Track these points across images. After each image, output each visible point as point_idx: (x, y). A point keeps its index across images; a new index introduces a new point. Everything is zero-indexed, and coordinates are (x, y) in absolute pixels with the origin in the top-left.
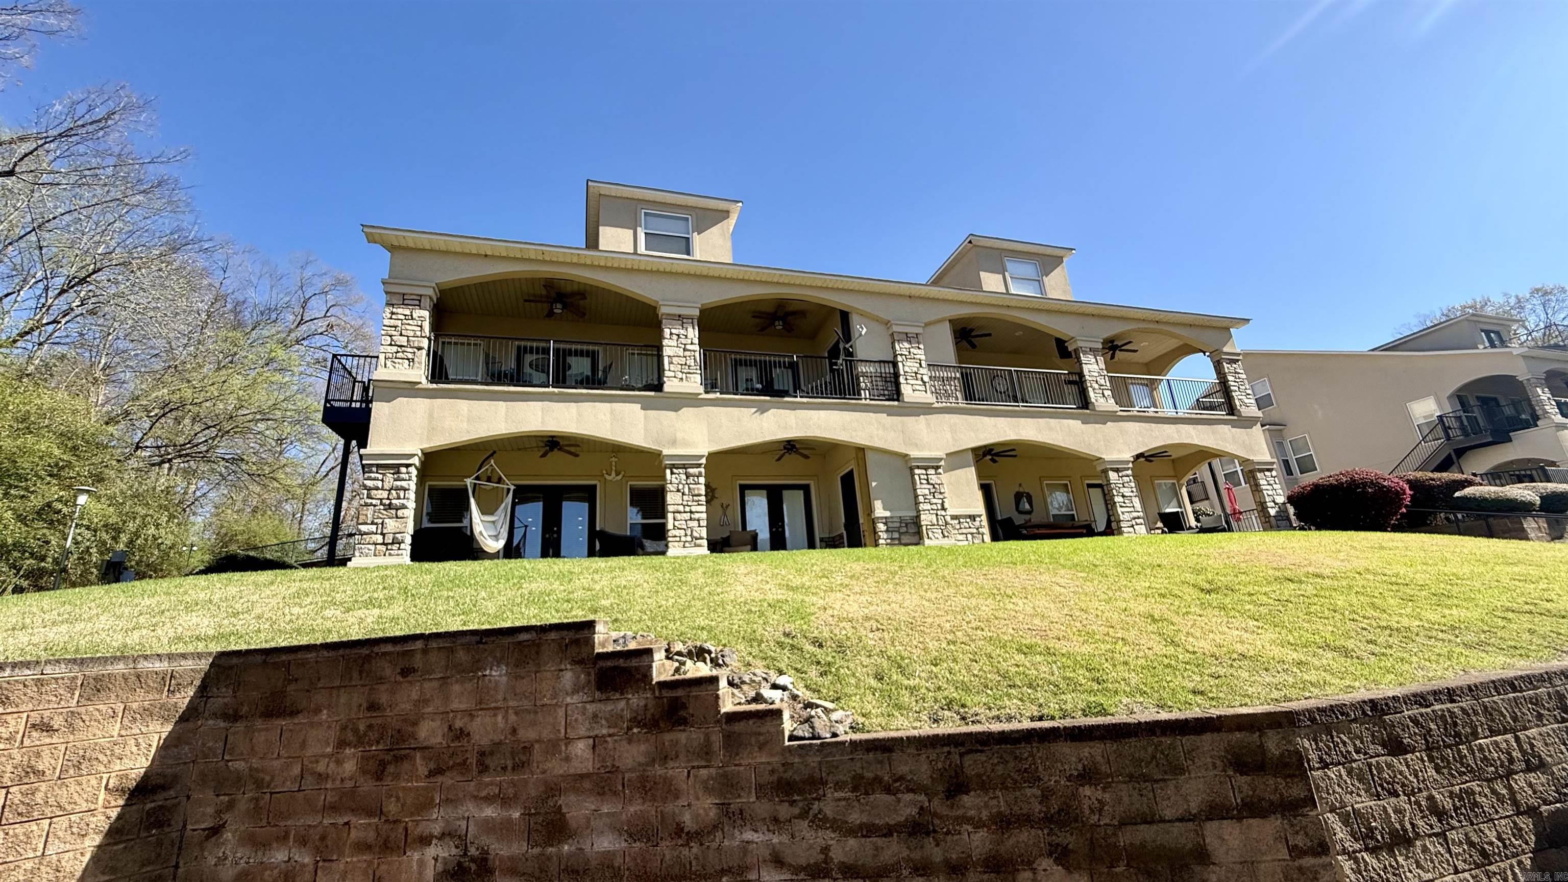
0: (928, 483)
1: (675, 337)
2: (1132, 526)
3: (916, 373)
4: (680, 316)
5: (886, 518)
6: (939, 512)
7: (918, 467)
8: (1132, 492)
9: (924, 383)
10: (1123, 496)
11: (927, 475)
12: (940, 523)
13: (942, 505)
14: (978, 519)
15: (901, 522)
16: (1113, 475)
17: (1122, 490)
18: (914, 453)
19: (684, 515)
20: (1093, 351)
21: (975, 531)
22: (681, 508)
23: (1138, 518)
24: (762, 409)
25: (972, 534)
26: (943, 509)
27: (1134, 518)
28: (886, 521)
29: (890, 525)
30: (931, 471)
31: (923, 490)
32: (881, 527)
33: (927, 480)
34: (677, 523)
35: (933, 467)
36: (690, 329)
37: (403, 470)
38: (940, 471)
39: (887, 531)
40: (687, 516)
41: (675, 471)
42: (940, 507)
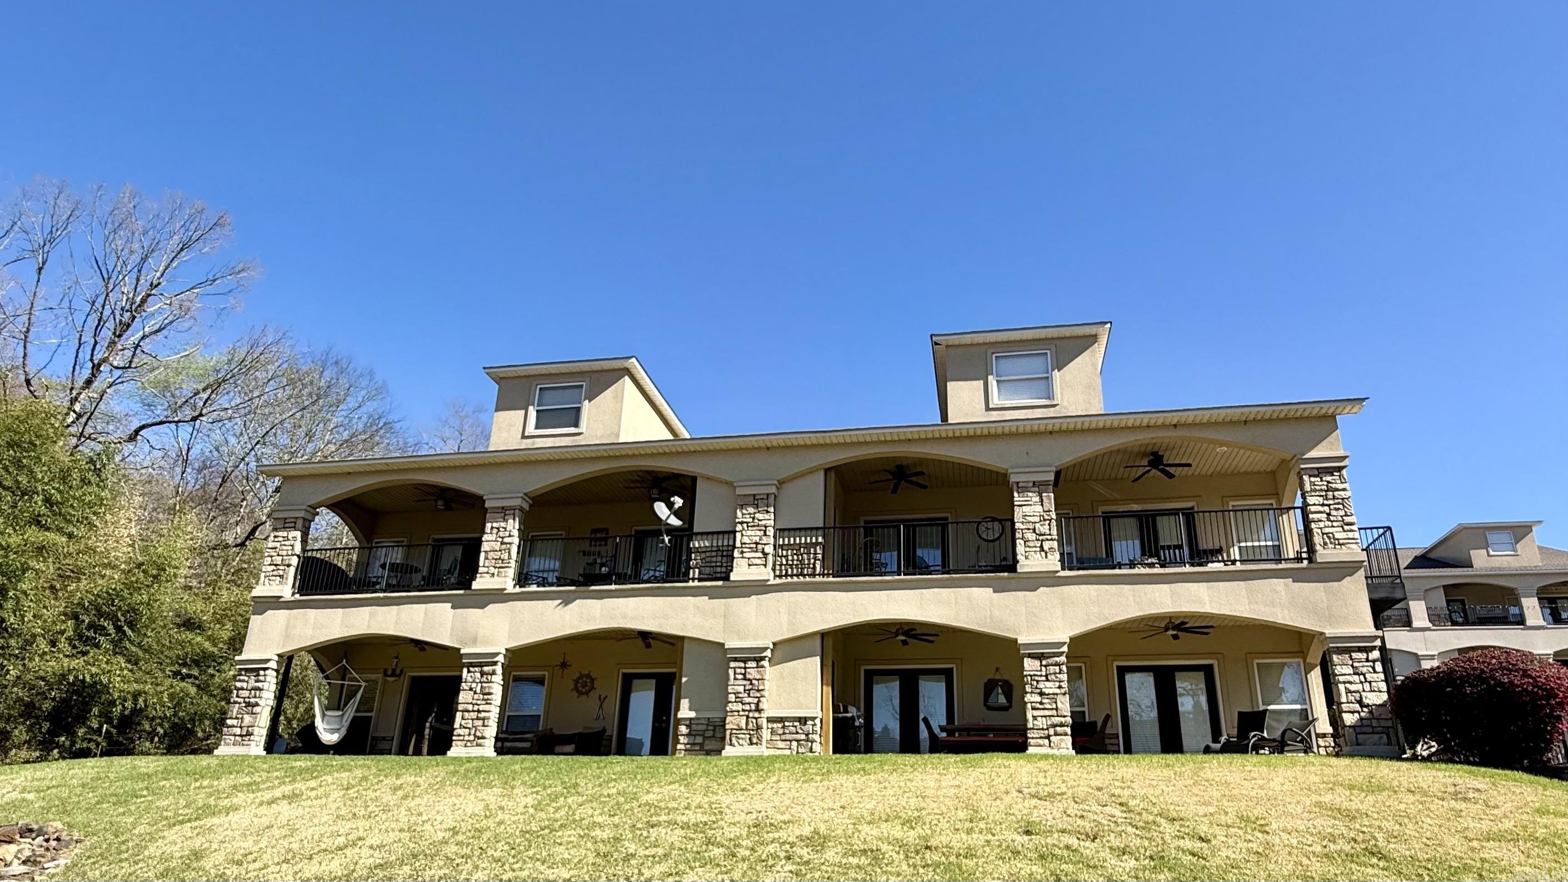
0: (745, 679)
1: (495, 531)
2: (1048, 737)
3: (757, 543)
4: (503, 508)
5: (691, 719)
6: (751, 715)
7: (736, 660)
8: (1060, 687)
9: (765, 555)
10: (1041, 694)
11: (745, 668)
12: (750, 726)
13: (757, 704)
14: (810, 722)
15: (708, 725)
16: (1030, 665)
17: (1041, 685)
18: (731, 643)
19: (472, 714)
20: (1039, 487)
21: (803, 737)
22: (470, 707)
23: (1062, 725)
24: (567, 600)
25: (798, 741)
26: (758, 710)
27: (1054, 726)
28: (690, 723)
29: (694, 727)
30: (754, 664)
31: (736, 686)
32: (683, 729)
33: (744, 675)
34: (463, 722)
35: (755, 659)
36: (511, 521)
37: (262, 673)
38: (765, 663)
39: (687, 735)
40: (474, 715)
41: (471, 669)
42: (753, 707)
